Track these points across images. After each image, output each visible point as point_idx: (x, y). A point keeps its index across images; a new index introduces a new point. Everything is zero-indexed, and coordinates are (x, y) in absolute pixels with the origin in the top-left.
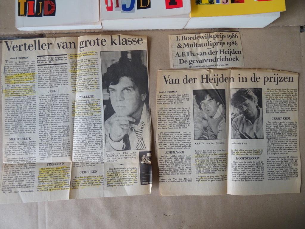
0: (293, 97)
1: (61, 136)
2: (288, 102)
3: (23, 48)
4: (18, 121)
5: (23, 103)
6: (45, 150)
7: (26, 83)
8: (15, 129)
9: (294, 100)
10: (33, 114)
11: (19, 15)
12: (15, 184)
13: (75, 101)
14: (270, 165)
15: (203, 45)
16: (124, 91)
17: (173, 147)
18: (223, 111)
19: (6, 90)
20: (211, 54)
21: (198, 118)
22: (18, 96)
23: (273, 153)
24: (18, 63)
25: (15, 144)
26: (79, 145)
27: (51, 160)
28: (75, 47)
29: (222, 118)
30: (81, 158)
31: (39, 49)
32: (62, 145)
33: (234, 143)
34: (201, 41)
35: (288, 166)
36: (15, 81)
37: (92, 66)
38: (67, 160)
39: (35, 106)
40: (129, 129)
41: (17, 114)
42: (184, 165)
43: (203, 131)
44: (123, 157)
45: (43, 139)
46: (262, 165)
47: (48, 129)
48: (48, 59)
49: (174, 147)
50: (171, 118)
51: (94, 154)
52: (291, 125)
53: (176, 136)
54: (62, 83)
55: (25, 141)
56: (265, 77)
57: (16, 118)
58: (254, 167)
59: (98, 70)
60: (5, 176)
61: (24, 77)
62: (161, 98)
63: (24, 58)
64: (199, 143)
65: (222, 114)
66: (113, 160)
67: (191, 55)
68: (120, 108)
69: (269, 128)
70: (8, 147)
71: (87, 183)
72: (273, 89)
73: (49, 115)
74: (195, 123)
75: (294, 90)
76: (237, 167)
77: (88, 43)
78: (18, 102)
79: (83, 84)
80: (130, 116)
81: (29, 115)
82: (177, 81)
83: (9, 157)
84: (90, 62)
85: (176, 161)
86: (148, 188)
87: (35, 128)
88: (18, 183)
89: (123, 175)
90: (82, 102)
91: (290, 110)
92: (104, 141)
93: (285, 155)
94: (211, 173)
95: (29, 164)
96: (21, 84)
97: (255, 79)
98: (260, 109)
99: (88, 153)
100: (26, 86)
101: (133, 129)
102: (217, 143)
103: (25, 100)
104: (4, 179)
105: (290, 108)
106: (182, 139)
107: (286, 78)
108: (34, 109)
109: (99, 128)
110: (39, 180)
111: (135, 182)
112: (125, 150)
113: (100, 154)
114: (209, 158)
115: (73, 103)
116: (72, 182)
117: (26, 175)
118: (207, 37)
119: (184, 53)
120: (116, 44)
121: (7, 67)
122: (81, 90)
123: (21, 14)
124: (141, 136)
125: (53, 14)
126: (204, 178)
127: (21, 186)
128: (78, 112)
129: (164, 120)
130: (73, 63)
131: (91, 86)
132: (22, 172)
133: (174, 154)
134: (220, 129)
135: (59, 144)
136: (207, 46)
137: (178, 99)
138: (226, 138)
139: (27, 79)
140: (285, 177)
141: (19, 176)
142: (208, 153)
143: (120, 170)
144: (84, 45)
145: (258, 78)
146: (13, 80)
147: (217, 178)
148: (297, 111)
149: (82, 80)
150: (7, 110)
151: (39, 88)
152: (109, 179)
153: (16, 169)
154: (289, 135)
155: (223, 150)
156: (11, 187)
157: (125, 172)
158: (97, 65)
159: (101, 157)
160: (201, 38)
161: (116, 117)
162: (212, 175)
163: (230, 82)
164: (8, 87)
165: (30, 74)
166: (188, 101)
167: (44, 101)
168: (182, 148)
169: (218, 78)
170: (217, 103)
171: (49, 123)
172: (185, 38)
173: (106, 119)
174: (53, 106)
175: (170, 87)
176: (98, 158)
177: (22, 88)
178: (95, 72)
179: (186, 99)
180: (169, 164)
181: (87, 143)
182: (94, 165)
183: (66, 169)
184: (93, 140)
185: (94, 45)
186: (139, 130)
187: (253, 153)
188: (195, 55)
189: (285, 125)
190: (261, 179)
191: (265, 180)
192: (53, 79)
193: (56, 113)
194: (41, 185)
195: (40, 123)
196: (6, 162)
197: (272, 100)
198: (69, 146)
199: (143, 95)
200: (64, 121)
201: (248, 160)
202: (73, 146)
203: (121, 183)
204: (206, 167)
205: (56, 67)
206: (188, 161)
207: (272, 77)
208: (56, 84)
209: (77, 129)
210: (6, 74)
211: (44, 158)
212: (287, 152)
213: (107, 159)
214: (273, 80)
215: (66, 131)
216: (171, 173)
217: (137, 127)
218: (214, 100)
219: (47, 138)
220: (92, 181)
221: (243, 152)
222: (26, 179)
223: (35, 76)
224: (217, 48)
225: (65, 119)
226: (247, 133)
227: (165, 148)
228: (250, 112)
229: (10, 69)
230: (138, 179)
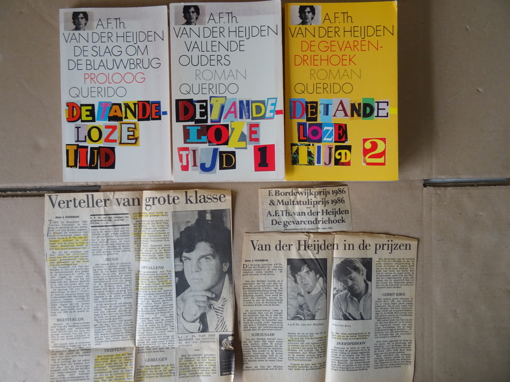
0: (409, 268)
1: (122, 316)
2: (404, 274)
3: (71, 204)
4: (66, 298)
5: (73, 274)
6: (102, 333)
7: (76, 249)
8: (64, 307)
9: (411, 272)
10: (86, 288)
11: (68, 166)
12: (66, 376)
13: (139, 272)
14: (377, 351)
15: (302, 203)
16: (201, 260)
17: (261, 329)
18: (324, 285)
19: (50, 258)
20: (311, 215)
21: (293, 293)
22: (67, 266)
23: (382, 336)
24: (66, 224)
25: (64, 327)
26: (144, 327)
27: (109, 345)
28: (139, 204)
29: (322, 294)
30: (147, 342)
31: (93, 206)
32: (123, 326)
33: (336, 325)
34: (299, 197)
35: (399, 351)
36: (62, 246)
37: (161, 230)
38: (129, 344)
39: (88, 277)
40: (207, 306)
41: (66, 288)
42: (274, 350)
43: (299, 309)
44: (199, 341)
45: (99, 319)
46: (367, 351)
47: (105, 307)
48: (104, 219)
49: (263, 328)
50: (259, 292)
51: (163, 338)
52: (405, 303)
53: (265, 315)
54: (123, 249)
55: (76, 322)
56: (376, 245)
57: (64, 294)
58: (358, 354)
59: (168, 234)
60: (53, 367)
61: (74, 241)
62: (247, 268)
63: (74, 217)
64: (292, 324)
65: (322, 289)
66: (186, 344)
67: (286, 215)
68: (196, 281)
69: (378, 306)
70: (55, 330)
71: (154, 374)
72: (385, 259)
73: (107, 289)
74: (289, 300)
75: (411, 260)
76: (338, 354)
77: (156, 201)
78: (67, 273)
79: (149, 252)
80: (209, 290)
81: (81, 290)
82: (268, 247)
83: (56, 342)
84: (159, 225)
85: (265, 345)
86: (229, 379)
87: (88, 306)
88: (69, 374)
89: (199, 363)
90: (149, 274)
91: (406, 283)
93: (397, 339)
94: (306, 360)
95: (82, 350)
96: (70, 250)
97: (364, 247)
98: (369, 283)
99: (155, 336)
100: (77, 253)
101: (212, 306)
102: (314, 324)
103: (76, 270)
104: (52, 369)
105: (406, 282)
106: (272, 318)
107: (402, 245)
108: (88, 281)
109: (170, 306)
110: (95, 370)
111: (214, 372)
112: (201, 332)
113: (170, 338)
114: (305, 342)
115: (136, 274)
116: (136, 374)
117: (79, 365)
118: (307, 193)
119: (277, 212)
120: (191, 203)
121: (52, 228)
122: (147, 259)
123: (70, 165)
124: (222, 315)
125: (112, 166)
126: (297, 366)
127: (73, 379)
128: (143, 286)
129: (251, 296)
130: (137, 224)
131: (160, 254)
132: (74, 361)
133: (262, 337)
134: (319, 307)
135: (119, 326)
136: (306, 204)
137: (268, 269)
138: (326, 318)
139: (78, 244)
140: (396, 364)
141: (70, 366)
142: (303, 336)
143: (195, 357)
144: (151, 203)
145: (368, 245)
146: (60, 245)
147: (313, 366)
148: (414, 286)
149: (148, 246)
150: (53, 282)
151: (93, 255)
152: (181, 368)
153: (66, 356)
154: (403, 314)
155: (321, 333)
156: (61, 380)
157: (201, 359)
158: (168, 228)
159: (172, 341)
160: (299, 194)
161: (191, 291)
162: (308, 362)
163: (334, 249)
164: (53, 254)
165: (82, 237)
166: (281, 272)
167: (100, 271)
168: (272, 330)
169: (318, 245)
170: (316, 276)
171: (106, 299)
172: (280, 193)
173: (178, 294)
174: (112, 278)
175: (258, 254)
176: (168, 342)
177: (71, 255)
178: (165, 237)
179: (279, 269)
180: (256, 349)
181: (155, 324)
182: (163, 351)
183: (129, 356)
184: (162, 320)
185: (164, 203)
186: (219, 307)
187: (358, 337)
188: (291, 215)
189: (398, 303)
190: (366, 368)
191: (371, 369)
192: (111, 244)
193: (115, 287)
194: (98, 377)
195: (95, 300)
196: (53, 348)
197: (384, 273)
198: (132, 327)
199: (225, 265)
200: (126, 297)
201: (351, 346)
202: (137, 327)
203: (197, 373)
204: (300, 353)
205: (115, 229)
206: (279, 345)
207: (385, 244)
208: (115, 250)
209: (142, 307)
210: (51, 237)
211: (101, 343)
212: (400, 335)
213: (179, 343)
214: (386, 247)
215: (128, 310)
216: (257, 360)
217: (217, 304)
218: (313, 271)
219: (104, 318)
220: (161, 371)
221: (345, 336)
222: (79, 370)
223: (87, 240)
224: (319, 208)
225: (127, 294)
226: (352, 313)
227: (251, 329)
228: (356, 287)
229: (55, 231)
230: (217, 369)
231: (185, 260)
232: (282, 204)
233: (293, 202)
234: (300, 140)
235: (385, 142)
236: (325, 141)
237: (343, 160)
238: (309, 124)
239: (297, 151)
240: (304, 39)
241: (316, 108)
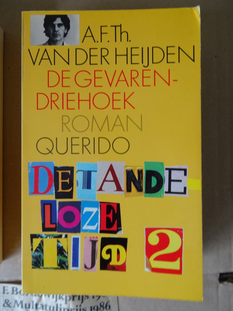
232: (20, 306)
233: (37, 305)
234: (45, 229)
235: (181, 235)
236: (86, 231)
237: (114, 262)
238: (59, 203)
239: (40, 248)
240: (53, 68)
241: (71, 177)
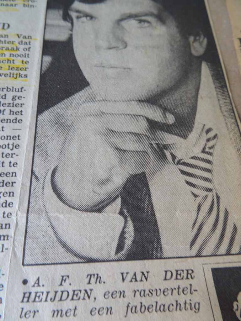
16: (124, 24)
40: (149, 151)
44: (119, 305)
80: (152, 100)
92: (20, 204)
101: (167, 153)
109: (6, 142)
173: (44, 104)
186: (194, 158)
199: (195, 40)
231: (78, 17)
